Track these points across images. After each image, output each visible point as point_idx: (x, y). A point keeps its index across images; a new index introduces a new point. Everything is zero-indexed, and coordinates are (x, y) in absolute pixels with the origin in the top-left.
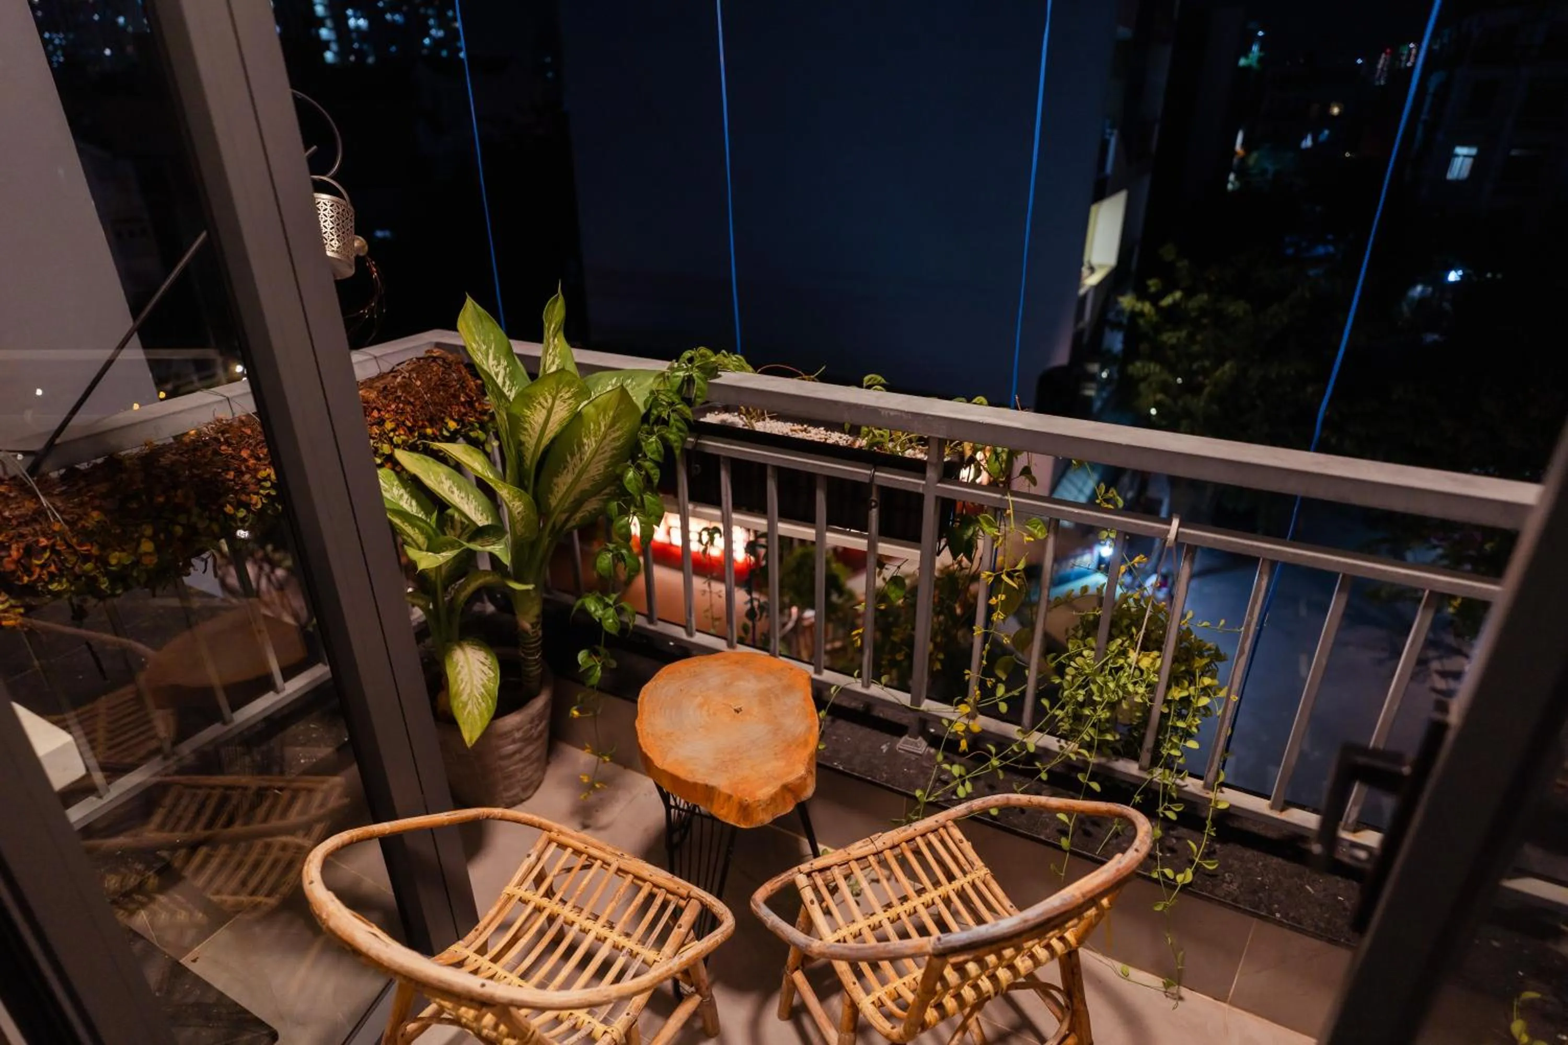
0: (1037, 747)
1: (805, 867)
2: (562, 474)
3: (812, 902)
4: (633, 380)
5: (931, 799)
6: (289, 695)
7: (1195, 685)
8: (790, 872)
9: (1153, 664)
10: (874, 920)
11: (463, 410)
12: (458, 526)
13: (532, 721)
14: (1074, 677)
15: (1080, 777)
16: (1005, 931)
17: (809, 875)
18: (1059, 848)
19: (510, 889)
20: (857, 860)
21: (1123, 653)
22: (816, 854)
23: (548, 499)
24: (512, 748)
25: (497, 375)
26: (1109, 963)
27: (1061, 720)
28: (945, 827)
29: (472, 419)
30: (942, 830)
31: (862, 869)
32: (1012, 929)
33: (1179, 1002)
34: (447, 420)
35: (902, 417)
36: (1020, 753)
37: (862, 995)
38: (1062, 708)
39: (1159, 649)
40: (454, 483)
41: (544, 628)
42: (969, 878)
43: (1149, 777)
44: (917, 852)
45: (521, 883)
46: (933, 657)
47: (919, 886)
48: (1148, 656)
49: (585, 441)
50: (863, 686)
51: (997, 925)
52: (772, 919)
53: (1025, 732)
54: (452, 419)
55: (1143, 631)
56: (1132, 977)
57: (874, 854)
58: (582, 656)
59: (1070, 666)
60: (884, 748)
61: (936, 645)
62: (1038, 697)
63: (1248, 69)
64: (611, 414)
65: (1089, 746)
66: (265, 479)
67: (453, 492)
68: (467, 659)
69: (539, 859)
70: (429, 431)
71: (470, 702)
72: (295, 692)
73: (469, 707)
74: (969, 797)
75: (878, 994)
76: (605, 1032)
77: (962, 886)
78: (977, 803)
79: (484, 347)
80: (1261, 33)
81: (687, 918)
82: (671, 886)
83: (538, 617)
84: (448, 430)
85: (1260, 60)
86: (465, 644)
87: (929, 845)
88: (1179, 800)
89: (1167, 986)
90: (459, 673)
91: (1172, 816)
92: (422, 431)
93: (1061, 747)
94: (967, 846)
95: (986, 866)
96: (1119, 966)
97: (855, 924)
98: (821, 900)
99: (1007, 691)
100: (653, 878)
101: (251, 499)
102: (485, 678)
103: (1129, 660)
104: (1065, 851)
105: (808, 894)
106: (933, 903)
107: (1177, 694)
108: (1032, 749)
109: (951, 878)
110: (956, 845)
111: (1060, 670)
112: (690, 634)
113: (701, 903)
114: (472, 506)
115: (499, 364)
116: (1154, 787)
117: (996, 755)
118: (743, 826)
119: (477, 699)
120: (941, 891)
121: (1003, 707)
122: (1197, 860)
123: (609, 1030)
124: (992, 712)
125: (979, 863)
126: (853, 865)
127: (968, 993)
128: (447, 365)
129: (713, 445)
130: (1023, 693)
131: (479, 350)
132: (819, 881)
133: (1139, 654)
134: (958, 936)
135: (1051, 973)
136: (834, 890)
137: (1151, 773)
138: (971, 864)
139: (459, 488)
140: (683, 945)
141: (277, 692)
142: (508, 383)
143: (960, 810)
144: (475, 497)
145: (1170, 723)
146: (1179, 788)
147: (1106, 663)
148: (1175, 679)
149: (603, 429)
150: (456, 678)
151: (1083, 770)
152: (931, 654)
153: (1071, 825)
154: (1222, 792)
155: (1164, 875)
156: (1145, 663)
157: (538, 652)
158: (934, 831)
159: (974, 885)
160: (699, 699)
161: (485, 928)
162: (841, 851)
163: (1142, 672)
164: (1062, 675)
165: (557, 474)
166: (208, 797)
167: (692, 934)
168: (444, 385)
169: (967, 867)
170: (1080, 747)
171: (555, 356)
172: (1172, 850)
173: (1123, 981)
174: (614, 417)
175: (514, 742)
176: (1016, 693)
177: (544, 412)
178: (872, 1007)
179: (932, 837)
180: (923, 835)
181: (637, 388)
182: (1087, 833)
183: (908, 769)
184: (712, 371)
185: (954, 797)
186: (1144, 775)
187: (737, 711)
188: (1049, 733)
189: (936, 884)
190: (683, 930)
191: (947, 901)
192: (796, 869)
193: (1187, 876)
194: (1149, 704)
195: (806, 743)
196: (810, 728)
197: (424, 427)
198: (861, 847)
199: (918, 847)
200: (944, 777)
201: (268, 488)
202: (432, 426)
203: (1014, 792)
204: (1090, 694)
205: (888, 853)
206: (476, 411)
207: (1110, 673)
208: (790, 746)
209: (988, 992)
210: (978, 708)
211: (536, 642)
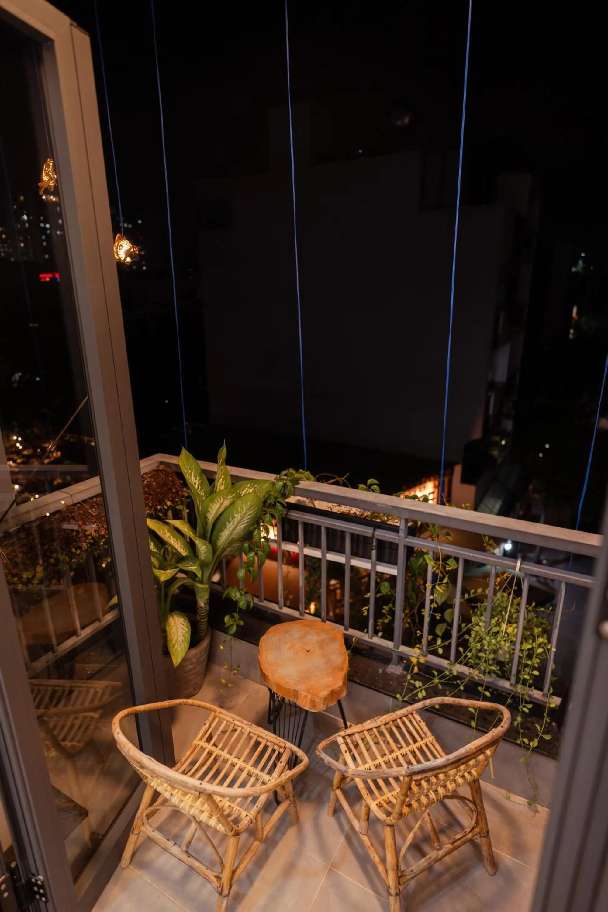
0: (458, 672)
1: (342, 733)
2: (224, 530)
3: (346, 752)
4: (257, 485)
5: (405, 699)
6: (84, 637)
7: (535, 642)
8: (334, 736)
9: (513, 631)
10: (377, 762)
11: (174, 496)
12: (171, 554)
13: (201, 652)
14: (476, 636)
15: (480, 689)
16: (439, 764)
17: (344, 738)
18: (470, 726)
19: (196, 742)
20: (368, 730)
21: (498, 625)
22: (346, 727)
23: (217, 542)
24: (191, 667)
25: (195, 484)
26: (499, 791)
27: (470, 658)
28: (412, 714)
29: (177, 500)
30: (410, 716)
31: (370, 735)
32: (442, 764)
33: (536, 814)
34: (166, 501)
35: (387, 508)
36: (449, 675)
37: (371, 801)
38: (470, 651)
39: (517, 622)
40: (171, 534)
41: (209, 605)
42: (424, 741)
43: (515, 690)
44: (398, 727)
45: (201, 739)
46: (405, 621)
47: (399, 746)
48: (511, 626)
49: (235, 515)
50: (369, 638)
51: (435, 761)
52: (327, 759)
53: (451, 664)
54: (169, 501)
55: (508, 614)
56: (511, 799)
57: (376, 727)
58: (227, 618)
59: (473, 630)
60: (380, 671)
61: (406, 615)
62: (458, 645)
63: (577, 273)
64: (249, 504)
65: (484, 673)
66: (89, 535)
67: (170, 539)
68: (175, 622)
69: (210, 727)
70: (159, 507)
71: (176, 644)
72: (86, 636)
73: (176, 647)
74: (424, 698)
75: (380, 800)
76: (247, 815)
77: (421, 746)
78: (428, 702)
79: (190, 471)
80: (583, 255)
81: (285, 758)
82: (276, 741)
83: (207, 600)
84: (166, 506)
85: (584, 268)
86: (173, 614)
87: (404, 723)
88: (530, 702)
89: (530, 804)
90: (171, 629)
91: (526, 710)
92: (156, 507)
93: (470, 673)
94: (423, 724)
95: (433, 735)
96: (504, 792)
97: (367, 764)
98: (350, 751)
99: (442, 642)
100: (267, 737)
101: (83, 545)
102: (184, 632)
103: (502, 629)
104: (473, 728)
105: (343, 748)
106: (406, 754)
107: (528, 646)
108: (455, 673)
109: (415, 741)
110: (417, 723)
111: (469, 632)
112: (281, 608)
113: (291, 750)
114: (179, 545)
115: (196, 479)
116: (517, 695)
117: (438, 676)
118: (313, 711)
119: (180, 642)
120: (410, 747)
121: (440, 651)
122: (540, 734)
123: (249, 814)
124: (435, 653)
125: (429, 734)
126: (366, 732)
127: (424, 800)
128: (167, 474)
129: (295, 515)
130: (450, 643)
131: (188, 473)
132: (349, 741)
133: (507, 625)
134: (417, 767)
135: (466, 792)
136: (356, 746)
137: (516, 688)
138: (425, 734)
139: (174, 537)
140: (282, 772)
141: (78, 636)
142: (200, 487)
143: (419, 705)
144: (180, 541)
145: (523, 662)
146: (530, 696)
147: (490, 630)
148: (525, 639)
149: (245, 511)
150: (170, 632)
151: (482, 685)
152: (403, 619)
153: (476, 714)
154: (552, 698)
155: (523, 742)
156: (510, 630)
157: (206, 618)
158: (406, 716)
159: (426, 745)
160: (289, 645)
161: (185, 761)
162: (360, 725)
163: (508, 635)
164: (470, 635)
165: (221, 531)
166: (46, 690)
167: (287, 767)
168: (165, 484)
169: (423, 736)
170: (480, 673)
171: (221, 475)
172: (528, 728)
173: (507, 801)
174: (250, 505)
175: (192, 664)
176: (446, 643)
177: (219, 504)
178: (376, 807)
179: (405, 719)
180: (401, 718)
181: (259, 489)
182: (485, 719)
183: (393, 682)
184: (296, 481)
185: (416, 698)
186: (512, 688)
187: (308, 651)
188: (464, 665)
189: (408, 744)
190: (283, 764)
191: (413, 752)
192: (337, 734)
193: (535, 743)
194: (512, 652)
195: (342, 669)
196: (344, 661)
197: (157, 505)
198: (370, 724)
199: (398, 724)
200: (411, 687)
201: (90, 539)
202: (160, 505)
203: (447, 696)
204: (482, 645)
205: (383, 727)
206: (179, 495)
207: (492, 635)
208: (334, 670)
209: (433, 799)
210: (428, 651)
211: (205, 612)
